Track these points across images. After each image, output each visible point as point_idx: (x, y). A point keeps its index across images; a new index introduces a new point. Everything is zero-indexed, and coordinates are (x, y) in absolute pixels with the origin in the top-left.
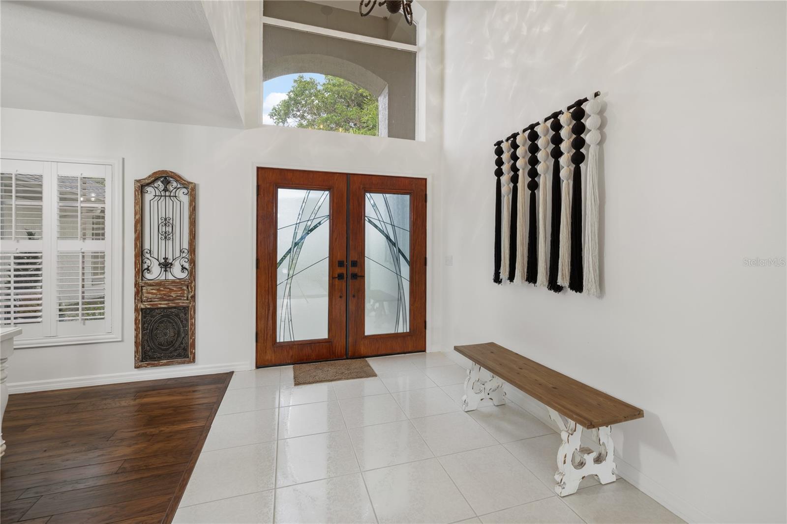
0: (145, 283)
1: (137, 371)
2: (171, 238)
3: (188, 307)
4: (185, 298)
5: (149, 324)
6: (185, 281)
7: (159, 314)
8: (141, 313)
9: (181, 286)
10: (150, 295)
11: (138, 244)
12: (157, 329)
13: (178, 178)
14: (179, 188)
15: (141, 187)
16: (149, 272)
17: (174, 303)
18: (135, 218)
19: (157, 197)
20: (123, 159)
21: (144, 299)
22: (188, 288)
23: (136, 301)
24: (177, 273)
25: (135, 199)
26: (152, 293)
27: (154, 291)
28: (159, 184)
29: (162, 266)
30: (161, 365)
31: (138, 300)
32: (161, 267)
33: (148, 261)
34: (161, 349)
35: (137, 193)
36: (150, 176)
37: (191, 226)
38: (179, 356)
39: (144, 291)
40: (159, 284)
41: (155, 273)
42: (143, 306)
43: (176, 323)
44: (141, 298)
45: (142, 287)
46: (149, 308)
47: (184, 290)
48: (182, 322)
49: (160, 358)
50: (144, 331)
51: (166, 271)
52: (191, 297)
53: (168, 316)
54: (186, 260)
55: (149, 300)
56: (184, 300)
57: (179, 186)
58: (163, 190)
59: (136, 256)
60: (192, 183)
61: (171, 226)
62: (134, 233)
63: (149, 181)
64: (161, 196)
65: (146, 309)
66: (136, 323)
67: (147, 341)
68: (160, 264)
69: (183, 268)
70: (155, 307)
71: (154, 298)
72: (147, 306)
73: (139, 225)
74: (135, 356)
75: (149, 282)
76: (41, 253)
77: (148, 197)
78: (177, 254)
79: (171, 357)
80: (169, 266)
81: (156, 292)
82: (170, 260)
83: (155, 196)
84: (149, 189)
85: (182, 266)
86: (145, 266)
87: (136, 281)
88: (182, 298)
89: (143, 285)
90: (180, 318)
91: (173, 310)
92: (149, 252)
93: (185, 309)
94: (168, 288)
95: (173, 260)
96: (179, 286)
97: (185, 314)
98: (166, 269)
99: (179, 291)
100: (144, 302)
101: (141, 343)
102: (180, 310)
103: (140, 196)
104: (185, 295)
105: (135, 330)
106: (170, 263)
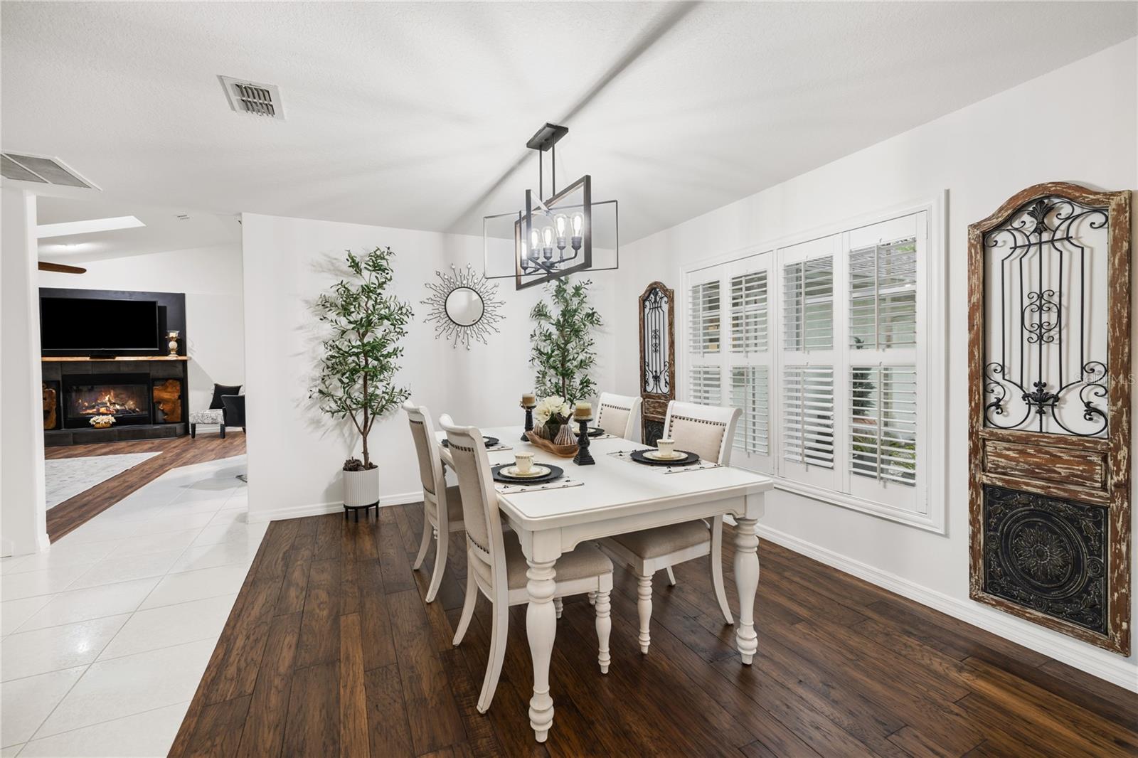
0: (991, 434)
1: (973, 605)
2: (1057, 337)
3: (1106, 509)
4: (1098, 485)
5: (1000, 520)
6: (1096, 443)
7: (1025, 505)
8: (982, 492)
9: (1083, 453)
10: (1003, 460)
11: (976, 353)
12: (1018, 536)
13: (1074, 194)
14: (1078, 216)
15: (984, 239)
16: (999, 410)
17: (1065, 490)
18: (969, 301)
19: (1018, 251)
20: (948, 192)
21: (990, 465)
22: (1105, 459)
23: (972, 465)
24: (1072, 419)
25: (971, 264)
26: (1007, 457)
27: (1011, 453)
28: (1029, 221)
29: (1032, 401)
30: (1029, 619)
31: (976, 466)
32: (1029, 404)
33: (998, 389)
34: (1029, 582)
35: (973, 251)
36: (1001, 209)
37: (1115, 304)
38: (1077, 617)
39: (988, 449)
40: (1024, 440)
41: (1015, 414)
42: (985, 480)
43: (1068, 537)
44: (983, 462)
45: (984, 440)
46: (999, 487)
47: (1092, 463)
48: (1087, 540)
49: (1026, 602)
50: (990, 531)
51: (1041, 412)
52: (1117, 485)
53: (1047, 516)
54: (1102, 391)
55: (999, 470)
56: (1094, 488)
57: (1078, 211)
58: (1035, 231)
59: (972, 377)
60: (1114, 194)
61: (1055, 309)
62: (967, 331)
63: (1000, 219)
64: (1030, 245)
65: (994, 487)
66: (971, 511)
67: (996, 553)
68: (1025, 397)
69: (1090, 410)
70: (1013, 487)
71: (1012, 469)
72: (994, 480)
73: (978, 316)
74: (971, 574)
75: (999, 431)
77: (997, 255)
78: (1073, 373)
79: (1057, 613)
80: (1050, 402)
81: (1018, 456)
82: (1052, 387)
83: (1015, 248)
84: (1003, 237)
85: (1088, 404)
86: (992, 399)
87: (972, 427)
88: (1088, 483)
89: (987, 436)
90: (1080, 530)
91: (1062, 506)
92: (999, 369)
93: (1098, 513)
94: (1047, 453)
95: (1061, 389)
96: (1078, 453)
97: (1098, 525)
98: (1041, 408)
99: (1079, 464)
100: (989, 472)
101: (982, 552)
102: (1082, 509)
103: (979, 257)
104: (1097, 477)
105: (971, 523)
106: (1053, 396)
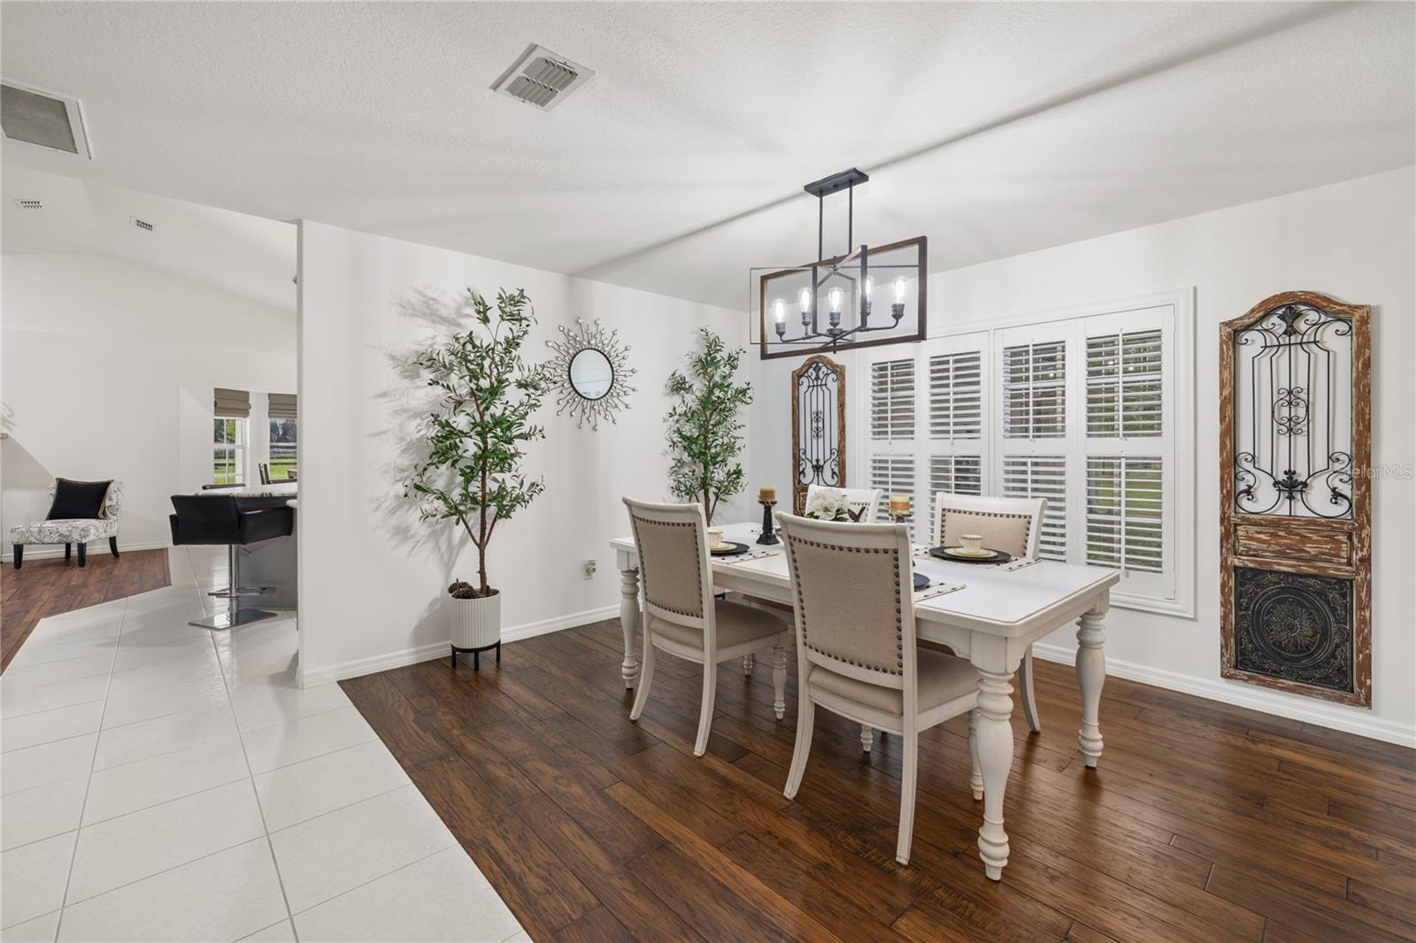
0: (1243, 519)
1: (1224, 683)
2: (1305, 429)
3: (1351, 581)
4: (1345, 561)
5: (1251, 599)
6: (1342, 523)
7: (1275, 583)
8: (1233, 574)
9: (1330, 533)
10: (1255, 543)
11: (1228, 444)
12: (1269, 612)
13: (1320, 303)
14: (1324, 323)
15: (1234, 334)
16: (1250, 497)
17: (1315, 567)
18: (1221, 394)
19: (1267, 350)
20: (1195, 289)
21: (1241, 548)
22: (1350, 538)
23: (1224, 550)
24: (1319, 502)
25: (1222, 359)
26: (1259, 540)
27: (1262, 536)
28: (1276, 323)
29: (1282, 488)
30: (1281, 689)
31: (1228, 549)
32: (1280, 490)
33: (1249, 478)
34: (1279, 654)
35: (1225, 347)
36: (1253, 311)
37: (1358, 403)
38: (1325, 681)
39: (1240, 533)
40: (1275, 525)
41: (1265, 500)
42: (1237, 563)
43: (1318, 610)
44: (1234, 546)
45: (1236, 525)
46: (1251, 569)
47: (1338, 541)
48: (1334, 610)
49: (1276, 674)
50: (1241, 610)
51: (1291, 498)
52: (1362, 560)
53: (1297, 591)
54: (1346, 478)
55: (1251, 553)
56: (1340, 564)
57: (1324, 318)
58: (1285, 333)
59: (1223, 466)
60: (1357, 307)
61: (1302, 404)
62: (1219, 423)
63: (1252, 320)
64: (1279, 346)
65: (1246, 569)
66: (1223, 592)
67: (1248, 631)
68: (1276, 484)
69: (1336, 495)
70: (1266, 568)
71: (1264, 551)
72: (1246, 563)
73: (1229, 407)
74: (1222, 655)
75: (1251, 516)
76: (1064, 457)
77: (1246, 354)
78: (1320, 462)
79: (1306, 680)
80: (1299, 488)
81: (1268, 538)
82: (1300, 475)
83: (1266, 347)
84: (1250, 335)
85: (1334, 490)
86: (1242, 486)
87: (1223, 513)
88: (1335, 560)
89: (1238, 521)
90: (1328, 602)
91: (1311, 582)
92: (1250, 458)
93: (1344, 585)
94: (1297, 534)
95: (1309, 477)
96: (1326, 533)
97: (1344, 596)
98: (1291, 493)
99: (1327, 543)
100: (1240, 555)
101: (1234, 632)
102: (1330, 583)
103: (1231, 353)
104: (1344, 554)
105: (1222, 605)
106: (1302, 483)
